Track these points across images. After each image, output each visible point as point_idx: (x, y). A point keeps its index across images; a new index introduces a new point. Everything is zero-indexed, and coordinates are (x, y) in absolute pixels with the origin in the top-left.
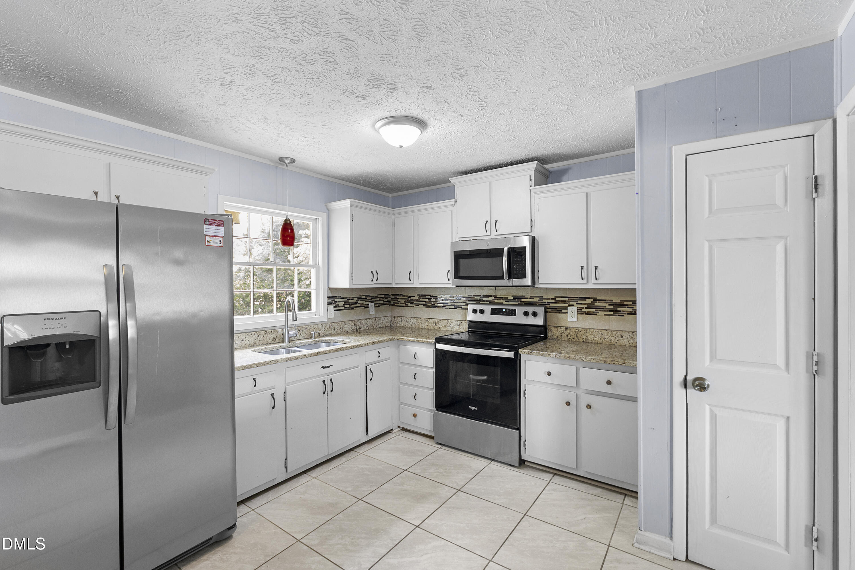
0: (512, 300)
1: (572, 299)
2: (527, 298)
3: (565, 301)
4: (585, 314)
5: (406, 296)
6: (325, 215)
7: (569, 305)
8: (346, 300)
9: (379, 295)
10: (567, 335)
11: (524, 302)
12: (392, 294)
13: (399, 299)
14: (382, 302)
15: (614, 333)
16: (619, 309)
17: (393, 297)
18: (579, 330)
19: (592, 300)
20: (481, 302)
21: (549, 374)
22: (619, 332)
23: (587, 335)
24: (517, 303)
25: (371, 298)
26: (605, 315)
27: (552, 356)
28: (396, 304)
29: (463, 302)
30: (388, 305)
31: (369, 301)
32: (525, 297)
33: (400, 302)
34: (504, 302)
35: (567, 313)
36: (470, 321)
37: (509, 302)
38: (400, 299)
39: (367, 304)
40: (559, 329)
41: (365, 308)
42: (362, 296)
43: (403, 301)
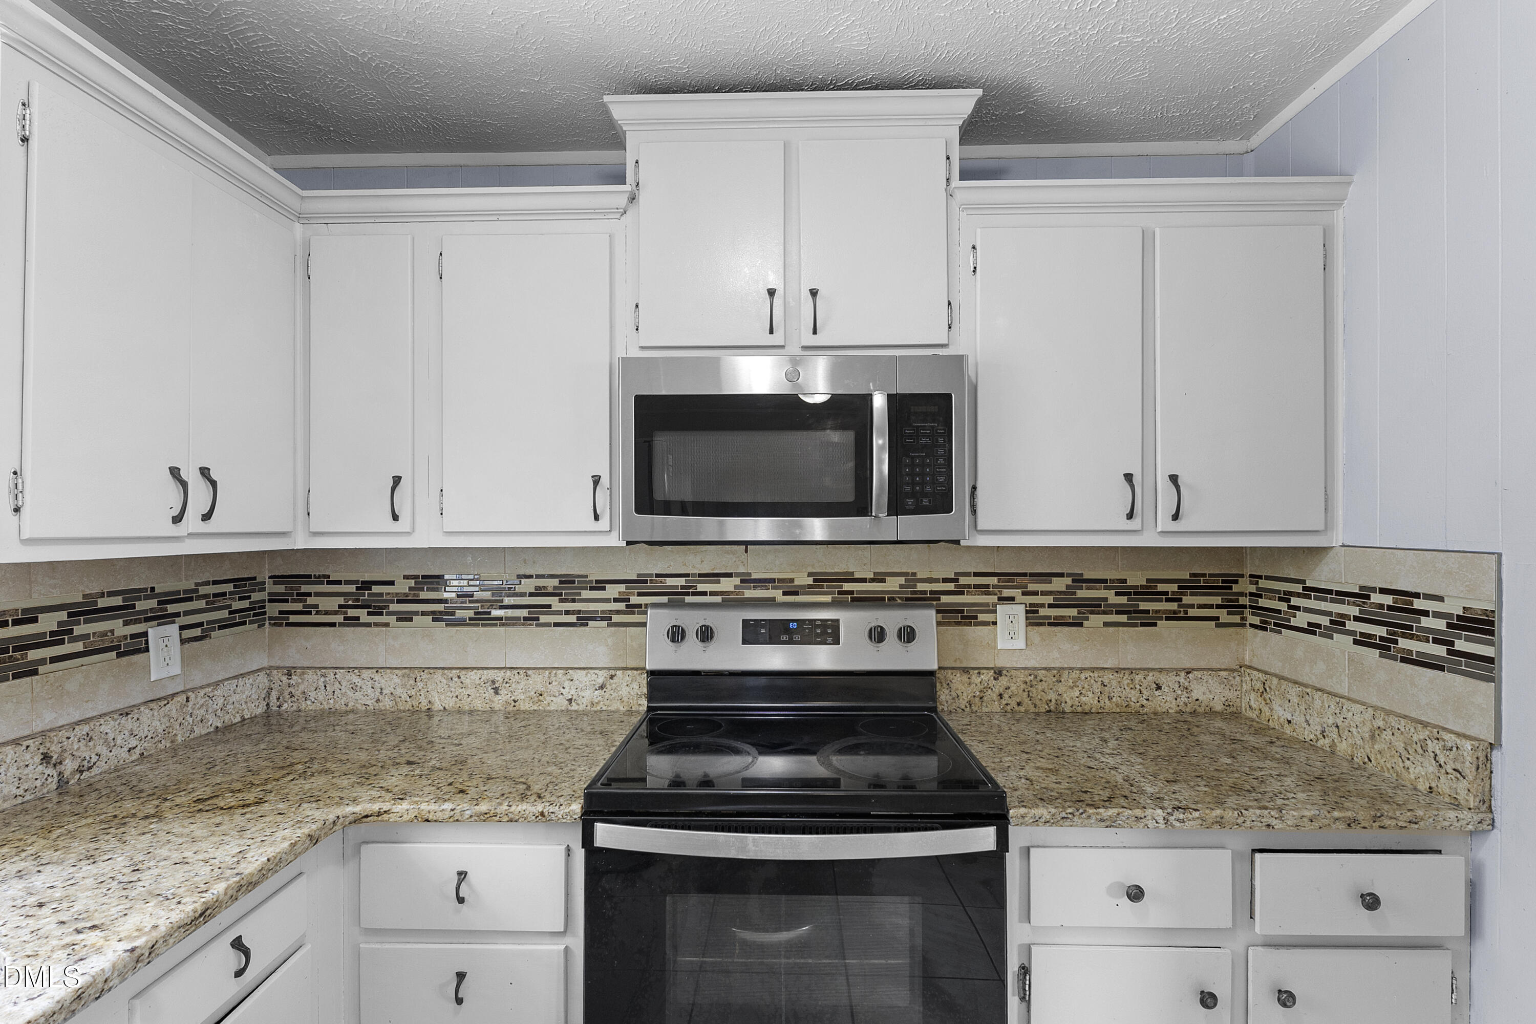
0: (810, 586)
1: (1008, 577)
2: (863, 580)
3: (987, 586)
4: (1050, 624)
5: (348, 582)
7: (1000, 599)
9: (207, 583)
10: (1001, 696)
11: (851, 592)
12: (270, 578)
13: (309, 594)
14: (224, 614)
15: (1136, 677)
16: (1143, 606)
17: (281, 589)
18: (1036, 677)
19: (1069, 581)
20: (689, 599)
22: (1151, 674)
23: (1061, 688)
24: (828, 599)
25: (159, 603)
26: (1106, 624)
28: (293, 619)
29: (616, 600)
30: (251, 622)
31: (147, 620)
32: (857, 576)
33: (316, 606)
34: (778, 595)
35: (995, 623)
36: (652, 673)
37: (796, 593)
38: (318, 594)
39: (133, 636)
40: (974, 677)
41: (119, 655)
42: (102, 595)
43: (333, 603)
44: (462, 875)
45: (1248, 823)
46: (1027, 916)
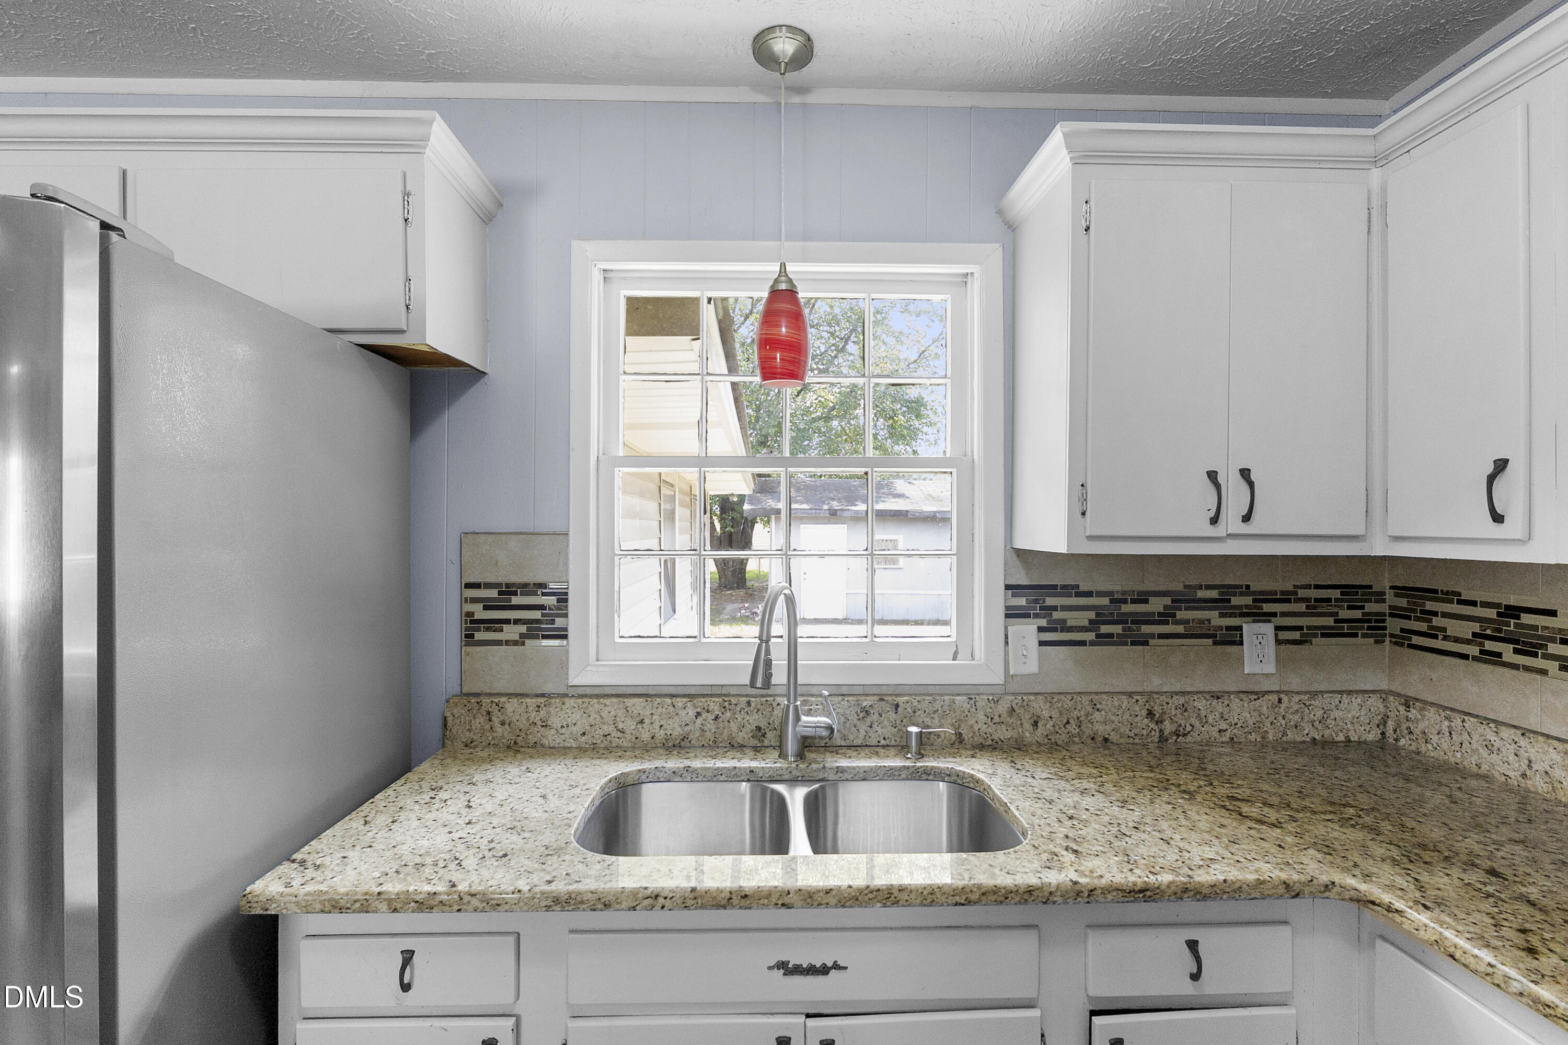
8: (1105, 601)
9: (1308, 587)
12: (1392, 588)
13: (1435, 614)
17: (1403, 602)
25: (1255, 601)
28: (1416, 640)
30: (1365, 636)
31: (1242, 615)
33: (1444, 630)
38: (1445, 615)
39: (1229, 628)
41: (1215, 643)
42: (1200, 587)
43: (1467, 629)
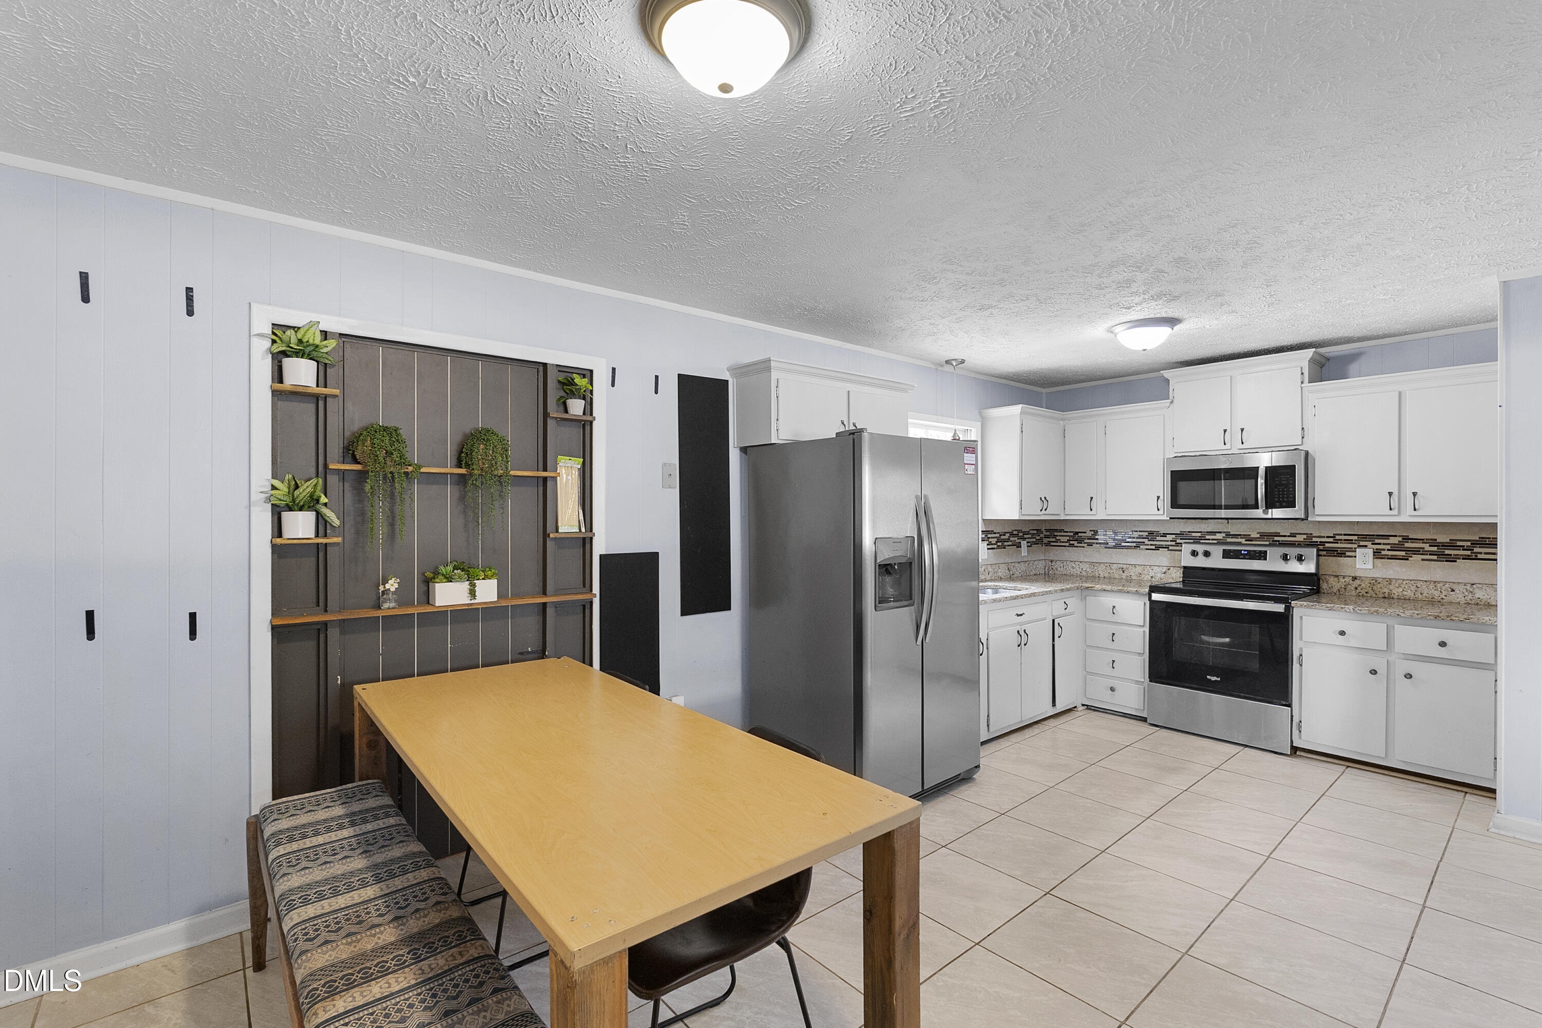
0: (1258, 538)
1: (1364, 537)
2: (1285, 536)
3: (1352, 540)
4: (1388, 558)
5: (1070, 532)
6: (979, 424)
7: (1358, 546)
9: (1031, 530)
10: (1356, 588)
11: (1279, 541)
12: (1045, 530)
13: (1057, 535)
14: (1034, 540)
15: (1439, 585)
16: (1447, 552)
17: (1048, 533)
18: (1376, 581)
19: (1400, 539)
20: (1201, 541)
21: (1342, 633)
22: (1448, 584)
23: (1391, 587)
24: (1268, 543)
25: (1023, 534)
26: (1423, 560)
27: (1348, 610)
28: (1052, 544)
29: (1171, 541)
30: (1042, 544)
31: (1021, 538)
32: (1281, 534)
33: (1060, 540)
34: (1243, 541)
35: (1355, 557)
36: (1185, 568)
37: (1252, 541)
38: (1060, 536)
39: (1019, 543)
40: (1341, 579)
41: (1017, 547)
42: (1014, 530)
43: (1066, 539)
44: (1114, 607)
45: (1389, 613)
46: (1301, 639)
